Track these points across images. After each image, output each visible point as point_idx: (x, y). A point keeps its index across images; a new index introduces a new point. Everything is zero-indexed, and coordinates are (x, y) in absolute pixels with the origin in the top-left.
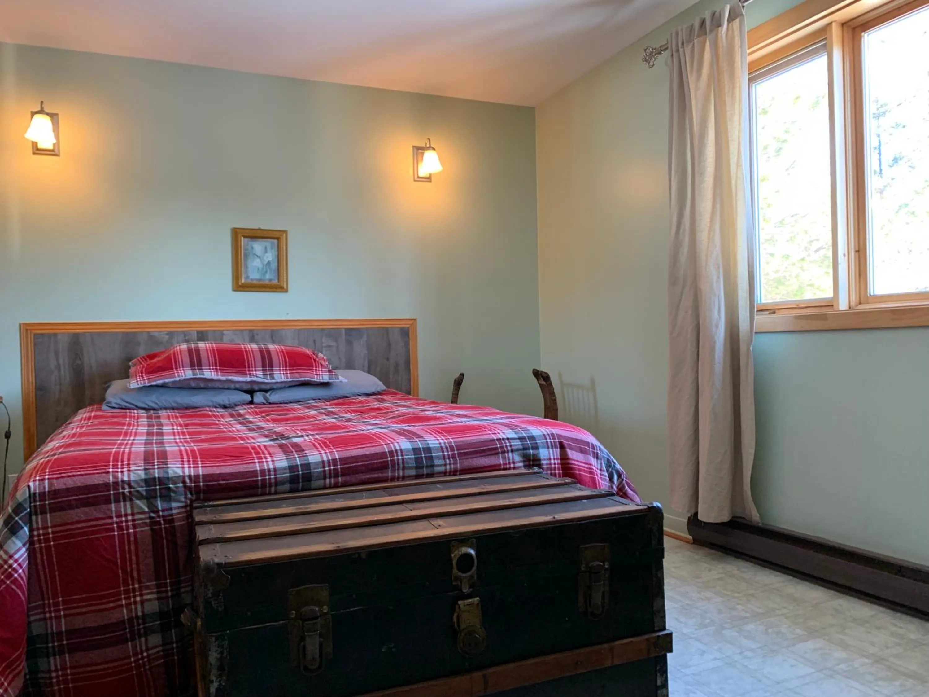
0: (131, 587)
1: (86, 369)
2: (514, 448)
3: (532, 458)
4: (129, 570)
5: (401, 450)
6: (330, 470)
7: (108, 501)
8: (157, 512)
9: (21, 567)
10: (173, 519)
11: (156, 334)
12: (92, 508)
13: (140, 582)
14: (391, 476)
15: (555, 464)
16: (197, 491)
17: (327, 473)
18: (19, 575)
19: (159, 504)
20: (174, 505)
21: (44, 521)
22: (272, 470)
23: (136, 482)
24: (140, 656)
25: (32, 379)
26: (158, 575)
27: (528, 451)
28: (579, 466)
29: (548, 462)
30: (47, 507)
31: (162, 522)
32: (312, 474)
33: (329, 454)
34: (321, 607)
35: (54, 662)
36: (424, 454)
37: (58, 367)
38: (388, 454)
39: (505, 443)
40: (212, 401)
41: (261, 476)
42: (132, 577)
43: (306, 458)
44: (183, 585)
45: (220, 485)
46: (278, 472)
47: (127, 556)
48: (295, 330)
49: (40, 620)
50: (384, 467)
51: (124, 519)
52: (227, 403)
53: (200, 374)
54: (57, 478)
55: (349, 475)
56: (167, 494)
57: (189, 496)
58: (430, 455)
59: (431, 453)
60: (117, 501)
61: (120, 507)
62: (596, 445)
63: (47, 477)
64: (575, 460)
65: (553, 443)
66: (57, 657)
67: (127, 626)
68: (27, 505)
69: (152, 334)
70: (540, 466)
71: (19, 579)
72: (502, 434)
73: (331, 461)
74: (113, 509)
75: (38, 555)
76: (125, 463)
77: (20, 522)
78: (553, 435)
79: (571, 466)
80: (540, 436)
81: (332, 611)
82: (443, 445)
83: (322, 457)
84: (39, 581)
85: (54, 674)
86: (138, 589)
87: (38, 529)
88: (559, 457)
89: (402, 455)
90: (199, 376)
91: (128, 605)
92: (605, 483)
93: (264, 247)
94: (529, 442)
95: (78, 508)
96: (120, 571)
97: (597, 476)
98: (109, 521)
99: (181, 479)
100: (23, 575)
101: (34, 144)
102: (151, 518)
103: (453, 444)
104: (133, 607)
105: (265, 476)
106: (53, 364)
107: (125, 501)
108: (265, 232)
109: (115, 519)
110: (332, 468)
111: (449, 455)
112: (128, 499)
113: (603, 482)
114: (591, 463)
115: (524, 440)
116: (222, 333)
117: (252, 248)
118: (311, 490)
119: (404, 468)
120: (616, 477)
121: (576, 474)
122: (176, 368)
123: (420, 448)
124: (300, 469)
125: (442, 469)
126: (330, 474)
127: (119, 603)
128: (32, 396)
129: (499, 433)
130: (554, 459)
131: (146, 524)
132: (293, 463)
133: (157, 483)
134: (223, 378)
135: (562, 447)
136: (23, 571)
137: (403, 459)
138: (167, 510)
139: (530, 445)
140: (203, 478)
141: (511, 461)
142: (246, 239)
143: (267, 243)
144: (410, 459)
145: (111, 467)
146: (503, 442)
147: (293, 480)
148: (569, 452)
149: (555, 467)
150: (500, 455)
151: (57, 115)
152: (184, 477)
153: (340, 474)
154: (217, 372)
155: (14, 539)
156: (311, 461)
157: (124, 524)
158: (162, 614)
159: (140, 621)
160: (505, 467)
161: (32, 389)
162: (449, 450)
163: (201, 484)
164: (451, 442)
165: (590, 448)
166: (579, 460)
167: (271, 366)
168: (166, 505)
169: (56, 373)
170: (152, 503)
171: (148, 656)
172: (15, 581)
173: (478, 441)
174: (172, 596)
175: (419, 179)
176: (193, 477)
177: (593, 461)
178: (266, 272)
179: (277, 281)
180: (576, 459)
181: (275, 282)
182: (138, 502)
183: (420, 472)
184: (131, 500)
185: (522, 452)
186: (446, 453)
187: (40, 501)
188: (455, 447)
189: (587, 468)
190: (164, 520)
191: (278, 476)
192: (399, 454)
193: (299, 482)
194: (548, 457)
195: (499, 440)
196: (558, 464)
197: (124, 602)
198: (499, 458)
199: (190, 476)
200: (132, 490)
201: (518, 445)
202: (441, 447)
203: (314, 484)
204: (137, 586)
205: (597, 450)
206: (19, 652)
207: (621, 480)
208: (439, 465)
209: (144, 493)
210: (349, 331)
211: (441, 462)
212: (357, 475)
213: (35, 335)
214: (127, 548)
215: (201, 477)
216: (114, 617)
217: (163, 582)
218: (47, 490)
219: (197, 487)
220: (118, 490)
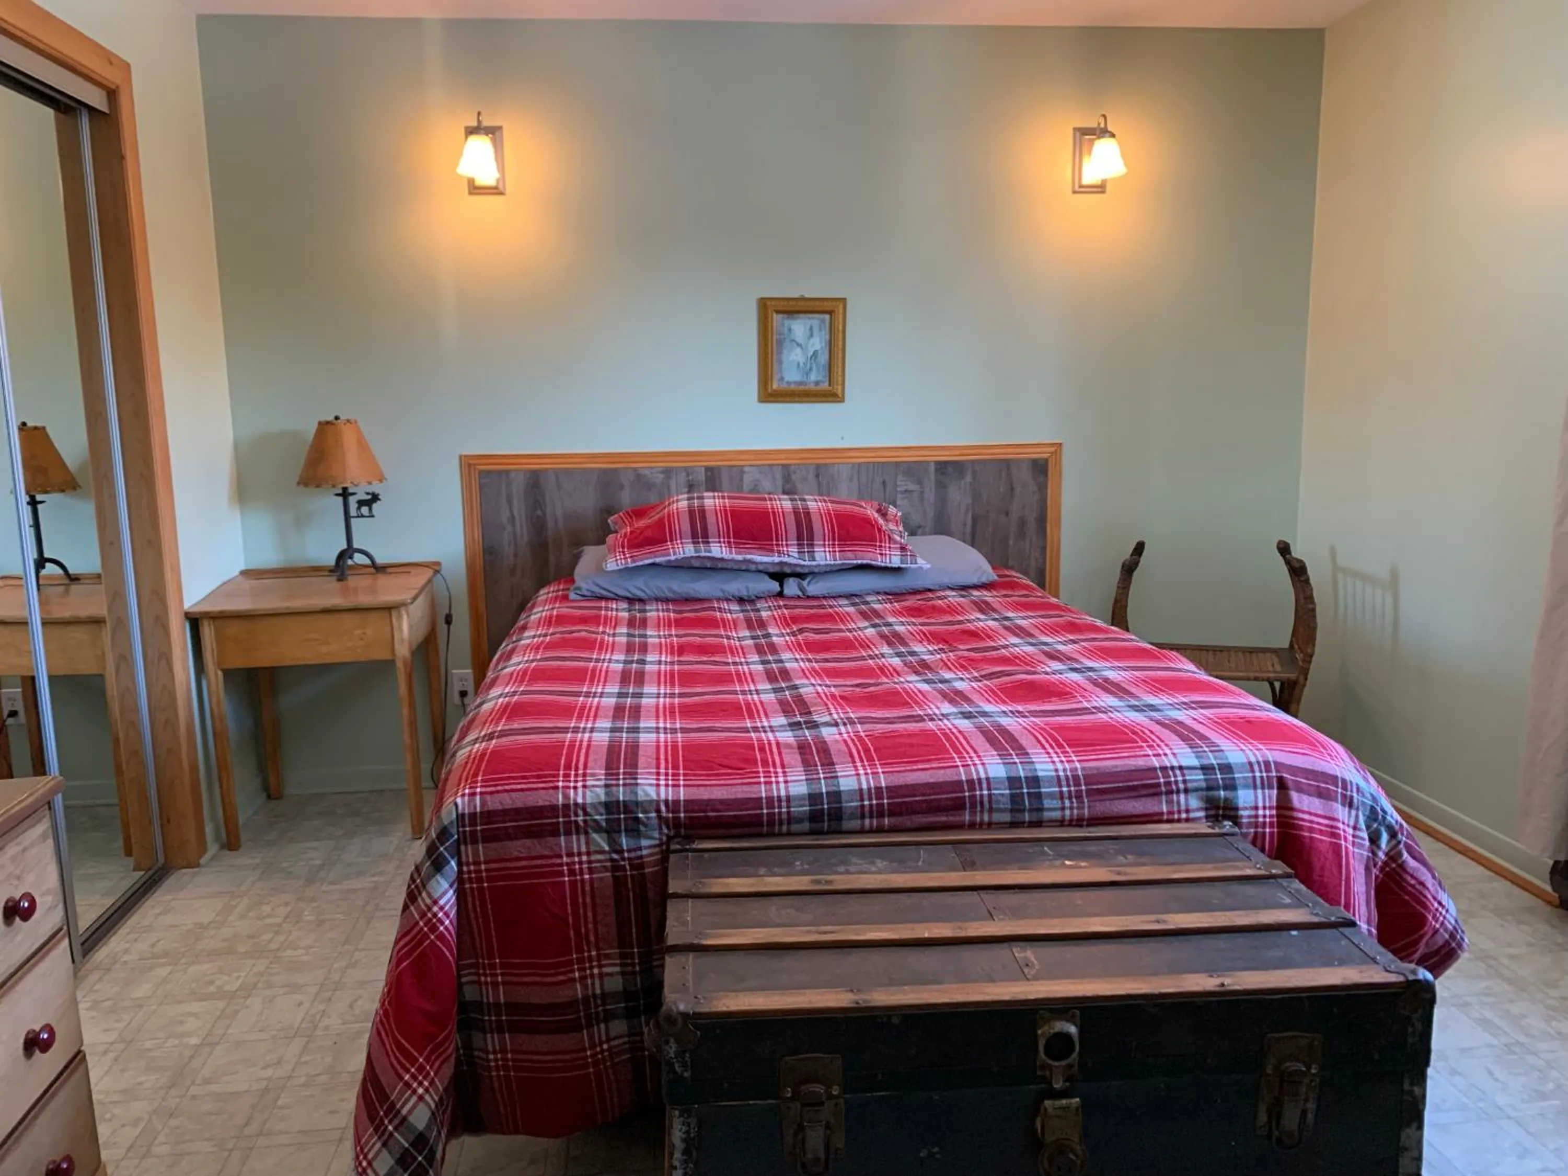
0: (586, 954)
1: (550, 524)
2: (1190, 785)
3: (1222, 805)
4: (583, 930)
5: (988, 779)
6: (871, 806)
7: (555, 833)
8: (620, 852)
9: (448, 917)
10: (643, 863)
11: (647, 472)
12: (535, 841)
13: (598, 949)
14: (970, 821)
15: (1264, 816)
16: (676, 823)
17: (867, 809)
18: (446, 928)
19: (624, 842)
20: (645, 843)
21: (476, 853)
22: (784, 798)
23: (593, 805)
24: (598, 1049)
25: (478, 534)
26: (623, 942)
27: (1215, 793)
28: (1311, 822)
29: (1253, 813)
30: (479, 834)
31: (628, 867)
32: (844, 810)
33: (870, 777)
34: (829, 1087)
35: (492, 1041)
36: (1028, 788)
37: (512, 519)
38: (965, 784)
39: (1175, 776)
40: (723, 591)
41: (767, 808)
42: (588, 942)
43: (835, 781)
44: (655, 957)
45: (708, 817)
46: (793, 804)
47: (581, 911)
48: (853, 465)
49: (473, 982)
50: (958, 805)
51: (576, 859)
52: (744, 594)
53: (705, 551)
54: (492, 793)
55: (901, 814)
56: (635, 828)
57: (666, 831)
58: (1037, 790)
59: (1039, 787)
60: (568, 833)
61: (572, 842)
62: (1351, 782)
63: (478, 790)
64: (1303, 812)
65: (1265, 779)
66: (496, 1035)
67: (581, 1008)
68: (454, 831)
69: (641, 472)
70: (1235, 819)
71: (446, 933)
72: (1171, 757)
73: (873, 791)
74: (563, 844)
75: (470, 899)
76: (581, 772)
77: (446, 854)
78: (1267, 764)
79: (1296, 822)
80: (1243, 764)
81: (845, 1093)
82: (1061, 773)
83: (860, 783)
84: (472, 932)
85: (491, 1057)
86: (595, 959)
87: (468, 864)
88: (1275, 804)
89: (989, 789)
90: (703, 554)
91: (583, 979)
92: (1362, 852)
93: (808, 327)
94: (1219, 776)
95: (517, 839)
96: (572, 933)
97: (1346, 839)
98: (559, 861)
99: (654, 807)
100: (451, 928)
101: (471, 182)
102: (612, 860)
103: (1080, 773)
104: (589, 981)
105: (774, 808)
106: (505, 516)
107: (578, 833)
108: (811, 303)
109: (565, 859)
110: (874, 802)
111: (1070, 792)
112: (582, 831)
113: (1356, 850)
114: (1336, 816)
115: (1210, 771)
116: (741, 471)
117: (790, 330)
118: (841, 832)
119: (991, 810)
120: (1385, 837)
121: (1304, 837)
122: (671, 541)
123: (1020, 777)
124: (825, 801)
125: (1057, 815)
126: (871, 811)
127: (571, 975)
128: (479, 562)
129: (1165, 755)
130: (1264, 808)
131: (605, 869)
132: (815, 788)
133: (622, 809)
134: (740, 557)
135: (1282, 785)
136: (451, 922)
137: (990, 795)
138: (635, 850)
139: (1221, 782)
140: (684, 806)
141: (1183, 807)
142: (780, 316)
143: (814, 321)
144: (1003, 795)
145: (561, 779)
146: (1171, 773)
147: (815, 816)
148: (1295, 796)
149: (1264, 823)
150: (1164, 798)
151: (500, 128)
152: (658, 802)
153: (886, 812)
154: (730, 547)
155: (438, 877)
156: (842, 788)
157: (577, 867)
158: (627, 995)
159: (599, 1002)
160: (1171, 817)
161: (479, 549)
162: (1071, 783)
163: (682, 815)
164: (1076, 769)
165: (1337, 787)
166: (1312, 811)
167: (811, 538)
168: (633, 844)
169: (509, 528)
170: (614, 841)
171: (610, 1049)
172: (441, 937)
173: (1126, 768)
174: (641, 972)
175: (1082, 189)
176: (670, 803)
177: (1341, 812)
178: (811, 369)
179: (827, 384)
180: (1306, 809)
181: (825, 386)
182: (595, 836)
183: (1019, 817)
184: (586, 833)
185: (1205, 793)
186: (1065, 789)
187: (470, 826)
188: (1082, 777)
189: (1327, 826)
190: (630, 864)
191: (792, 809)
192: (985, 786)
193: (823, 821)
194: (1253, 804)
195: (1164, 769)
196: (1271, 816)
197: (577, 974)
198: (1161, 802)
199: (666, 802)
200: (588, 818)
201: (1199, 780)
202: (1058, 777)
203: (847, 825)
204: (594, 953)
205: (1352, 791)
206: (447, 1031)
207: (1394, 842)
208: (1052, 808)
209: (604, 824)
210: (942, 467)
211: (1056, 803)
212: (913, 817)
213: (480, 472)
214: (580, 900)
215: (682, 803)
216: (563, 995)
217: (628, 951)
218: (478, 810)
219: (675, 819)
220: (570, 817)
